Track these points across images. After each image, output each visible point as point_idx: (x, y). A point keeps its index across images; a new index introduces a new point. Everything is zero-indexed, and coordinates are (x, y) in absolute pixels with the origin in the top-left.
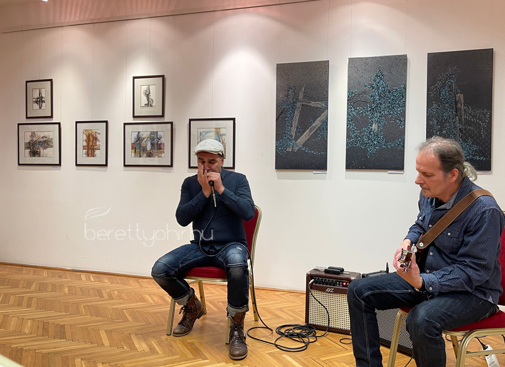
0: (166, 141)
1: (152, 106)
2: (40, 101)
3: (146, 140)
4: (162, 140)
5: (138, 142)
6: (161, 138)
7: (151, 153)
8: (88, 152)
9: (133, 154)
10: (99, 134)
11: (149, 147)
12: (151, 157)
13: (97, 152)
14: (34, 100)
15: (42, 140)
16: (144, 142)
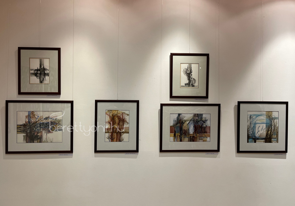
0: (212, 124)
1: (194, 86)
2: (41, 73)
3: (187, 122)
4: (208, 123)
5: (179, 125)
6: (206, 121)
7: (194, 137)
8: (112, 136)
9: (172, 138)
10: (128, 115)
11: (191, 131)
12: (193, 141)
13: (125, 136)
14: (33, 72)
15: (45, 121)
16: (185, 125)
